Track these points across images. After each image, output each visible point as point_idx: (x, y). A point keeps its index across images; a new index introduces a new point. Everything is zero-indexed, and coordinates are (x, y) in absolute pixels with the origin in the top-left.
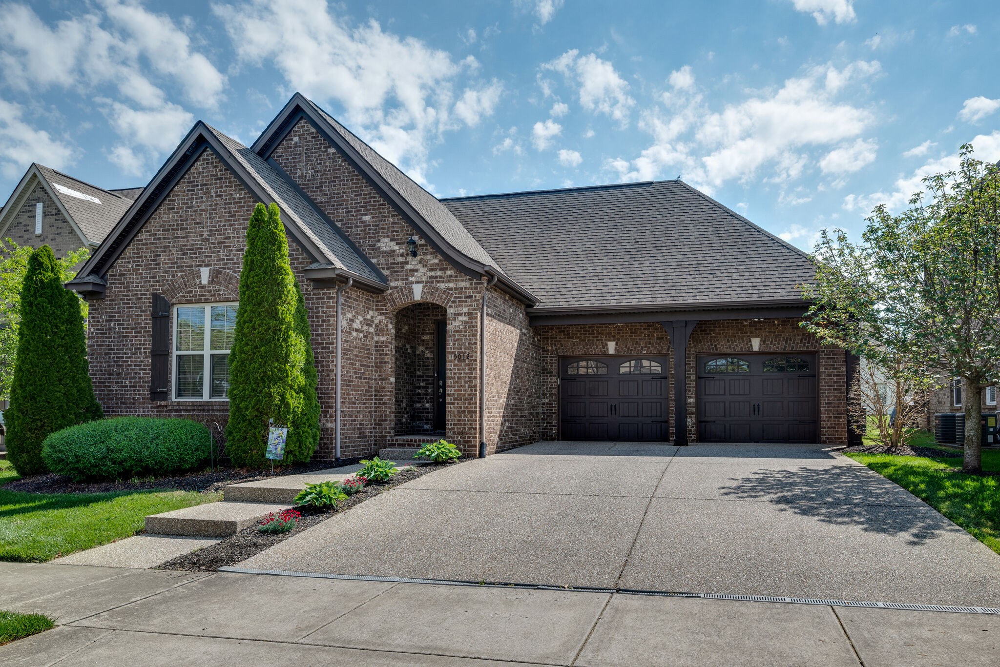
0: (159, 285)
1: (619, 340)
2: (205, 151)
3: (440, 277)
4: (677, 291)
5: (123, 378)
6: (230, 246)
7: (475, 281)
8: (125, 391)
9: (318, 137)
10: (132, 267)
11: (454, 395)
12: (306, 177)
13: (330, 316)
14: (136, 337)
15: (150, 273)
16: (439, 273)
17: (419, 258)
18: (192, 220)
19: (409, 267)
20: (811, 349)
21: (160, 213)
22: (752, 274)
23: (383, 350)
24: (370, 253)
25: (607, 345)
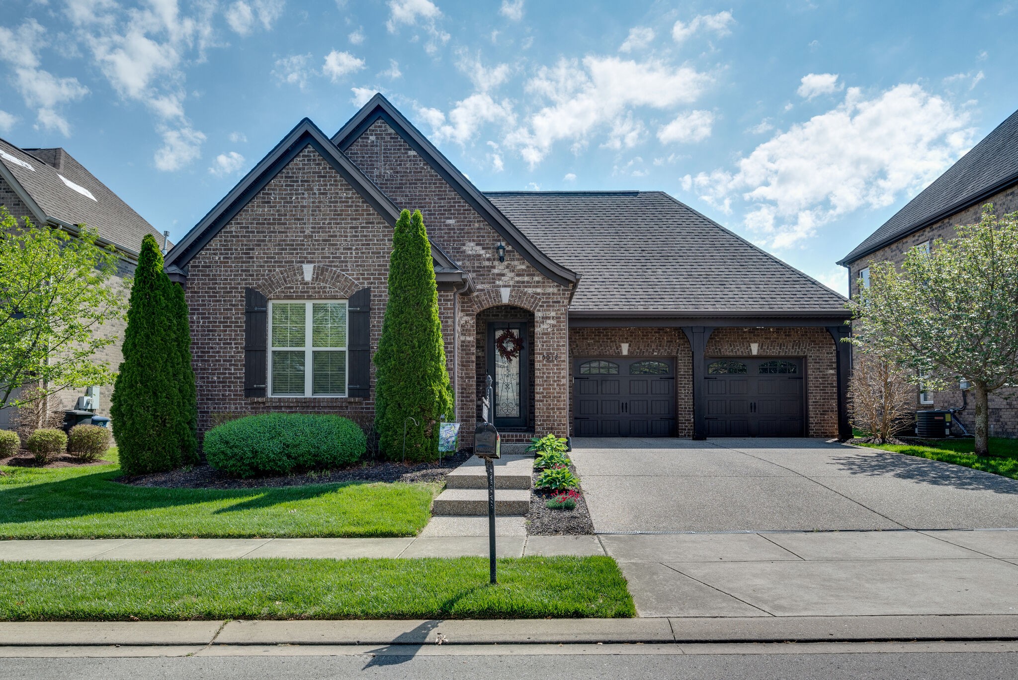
0: (252, 280)
1: (631, 342)
2: (306, 147)
3: (528, 282)
4: (696, 300)
5: (210, 374)
6: (336, 245)
7: (562, 287)
8: (212, 387)
9: (397, 138)
10: (219, 258)
11: (543, 393)
12: (384, 176)
13: (449, 318)
14: (225, 331)
15: (242, 266)
16: (526, 279)
17: (506, 263)
18: (291, 215)
19: (496, 271)
20: (801, 354)
21: (253, 206)
22: (757, 286)
23: (470, 350)
24: (455, 256)
25: (620, 346)
